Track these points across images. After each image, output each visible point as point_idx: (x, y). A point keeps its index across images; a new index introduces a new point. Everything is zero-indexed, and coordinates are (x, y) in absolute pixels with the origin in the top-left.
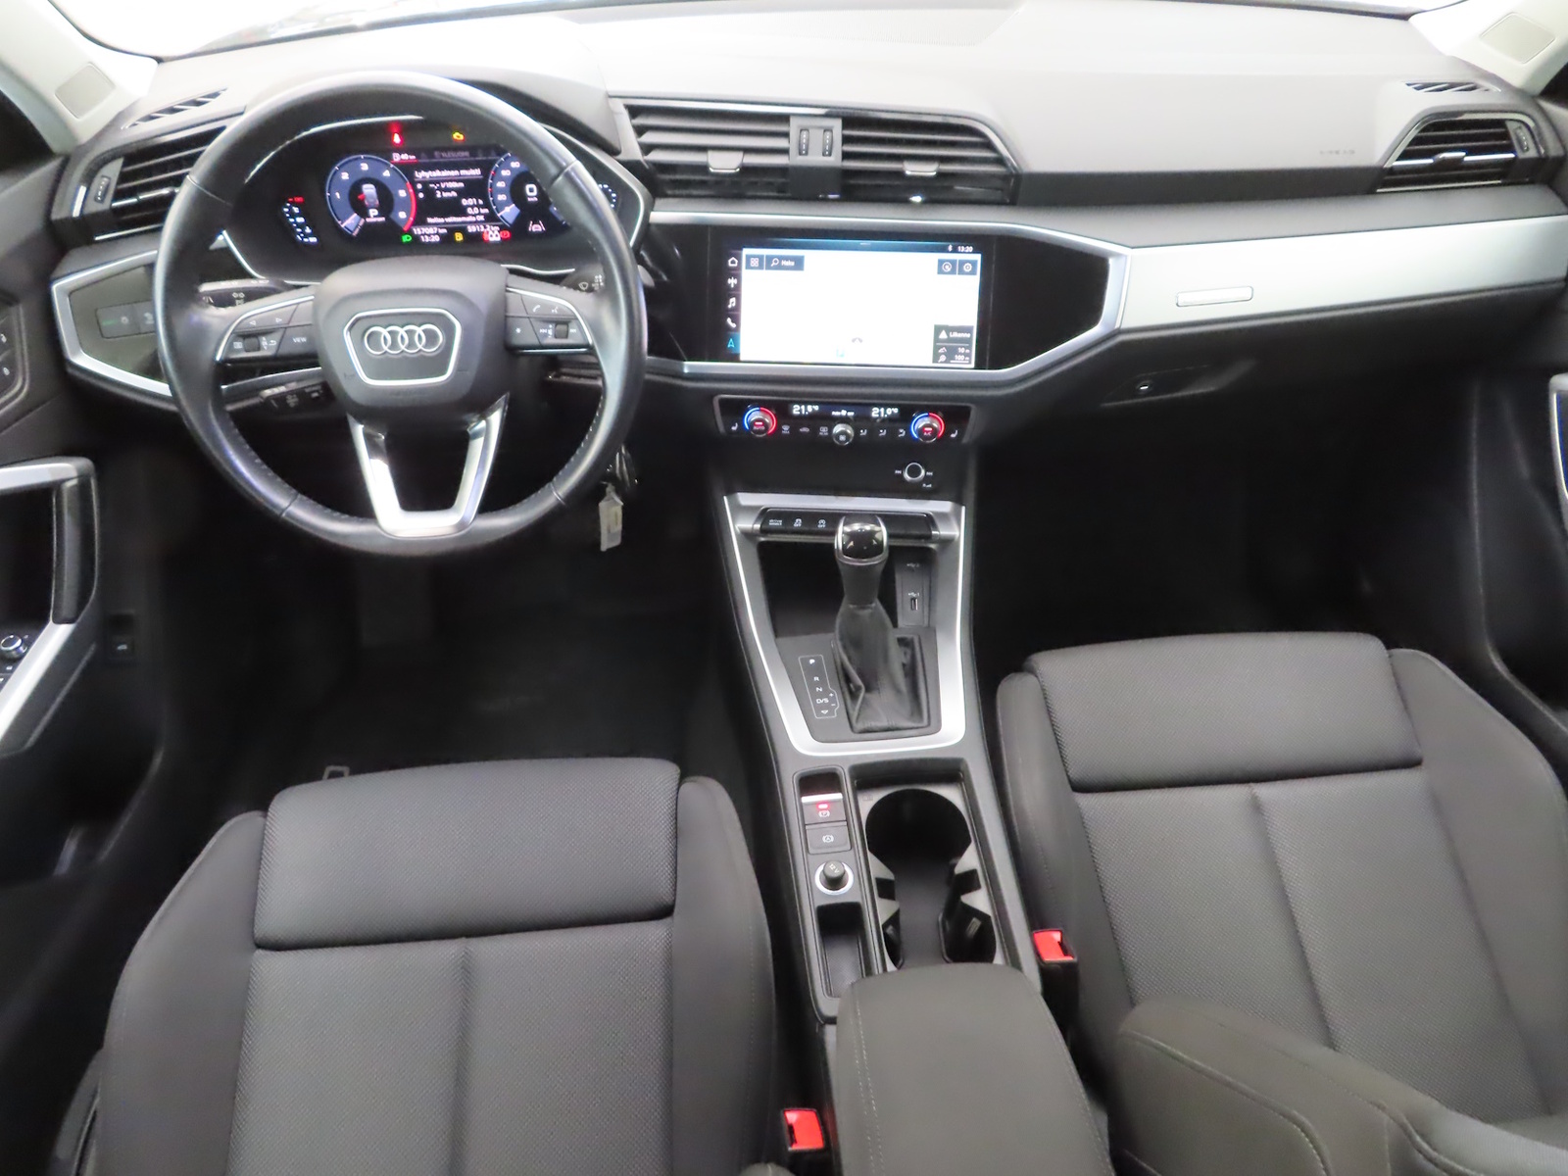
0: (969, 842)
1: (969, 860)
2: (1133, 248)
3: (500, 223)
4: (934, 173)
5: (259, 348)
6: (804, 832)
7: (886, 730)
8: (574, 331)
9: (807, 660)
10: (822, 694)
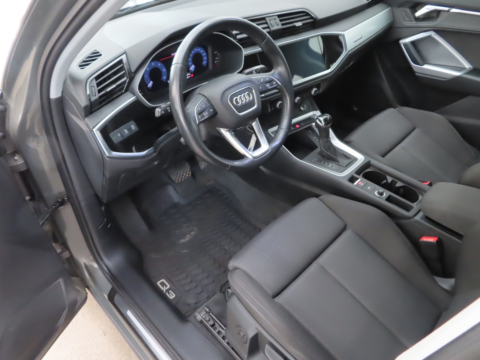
0: (386, 176)
1: (390, 179)
2: (344, 31)
3: (190, 72)
4: (302, 24)
5: (204, 117)
6: (363, 189)
7: (349, 164)
8: (275, 83)
9: (315, 160)
10: (328, 164)
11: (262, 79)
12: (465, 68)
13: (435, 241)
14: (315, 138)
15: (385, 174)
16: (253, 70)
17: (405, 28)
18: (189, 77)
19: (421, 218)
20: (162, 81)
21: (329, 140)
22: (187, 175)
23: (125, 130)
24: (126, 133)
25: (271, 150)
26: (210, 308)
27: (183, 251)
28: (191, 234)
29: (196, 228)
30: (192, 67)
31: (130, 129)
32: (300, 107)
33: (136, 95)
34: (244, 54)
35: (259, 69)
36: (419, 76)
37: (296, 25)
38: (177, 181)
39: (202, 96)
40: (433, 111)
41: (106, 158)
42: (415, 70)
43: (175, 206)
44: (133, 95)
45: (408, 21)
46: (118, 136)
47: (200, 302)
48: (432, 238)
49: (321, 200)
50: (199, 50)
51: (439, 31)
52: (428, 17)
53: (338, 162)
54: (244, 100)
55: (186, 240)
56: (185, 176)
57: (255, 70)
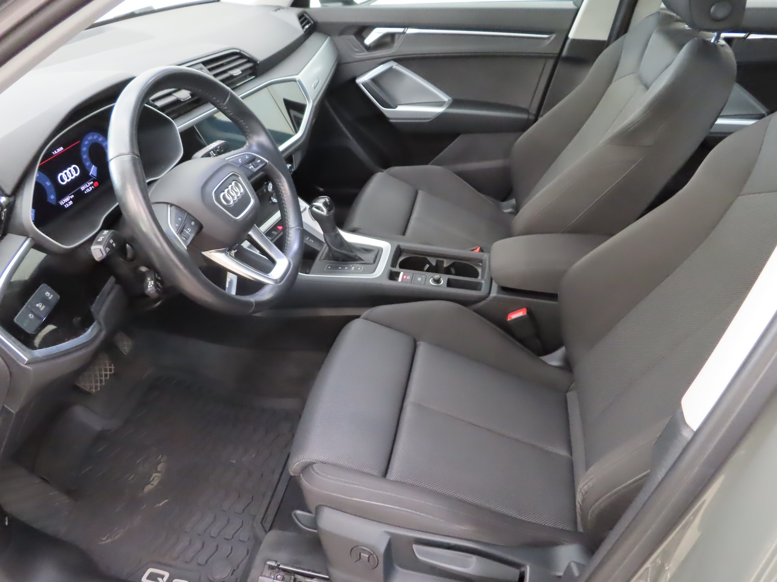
0: (426, 259)
1: (432, 260)
2: (297, 75)
3: (92, 179)
4: (241, 72)
5: (188, 236)
6: (413, 283)
7: (376, 257)
8: (259, 161)
9: (327, 268)
10: (350, 268)
11: (240, 160)
12: (445, 102)
13: (525, 314)
14: (307, 239)
15: (424, 257)
16: (210, 151)
17: (356, 62)
18: (93, 187)
19: (498, 293)
20: (51, 205)
21: (337, 232)
22: (108, 373)
23: (37, 305)
24: (42, 309)
25: (293, 266)
26: (275, 560)
27: (160, 503)
28: (159, 469)
29: (162, 456)
30: (93, 170)
31: (45, 301)
32: (271, 200)
33: (31, 236)
34: (178, 129)
35: (218, 147)
36: (395, 123)
37: (235, 75)
38: (94, 390)
39: (165, 205)
40: (427, 164)
41: (27, 367)
42: (388, 115)
43: (101, 437)
44: (25, 237)
45: (356, 52)
46: (31, 319)
47: (238, 567)
48: (520, 312)
49: (367, 319)
50: (95, 137)
51: (400, 60)
52: (380, 44)
53: (361, 260)
54: (234, 194)
55: (155, 483)
56: (106, 375)
57: (212, 150)
